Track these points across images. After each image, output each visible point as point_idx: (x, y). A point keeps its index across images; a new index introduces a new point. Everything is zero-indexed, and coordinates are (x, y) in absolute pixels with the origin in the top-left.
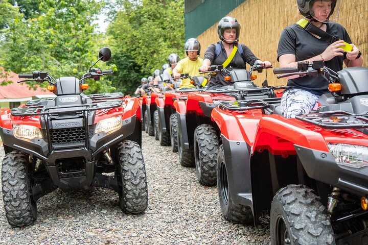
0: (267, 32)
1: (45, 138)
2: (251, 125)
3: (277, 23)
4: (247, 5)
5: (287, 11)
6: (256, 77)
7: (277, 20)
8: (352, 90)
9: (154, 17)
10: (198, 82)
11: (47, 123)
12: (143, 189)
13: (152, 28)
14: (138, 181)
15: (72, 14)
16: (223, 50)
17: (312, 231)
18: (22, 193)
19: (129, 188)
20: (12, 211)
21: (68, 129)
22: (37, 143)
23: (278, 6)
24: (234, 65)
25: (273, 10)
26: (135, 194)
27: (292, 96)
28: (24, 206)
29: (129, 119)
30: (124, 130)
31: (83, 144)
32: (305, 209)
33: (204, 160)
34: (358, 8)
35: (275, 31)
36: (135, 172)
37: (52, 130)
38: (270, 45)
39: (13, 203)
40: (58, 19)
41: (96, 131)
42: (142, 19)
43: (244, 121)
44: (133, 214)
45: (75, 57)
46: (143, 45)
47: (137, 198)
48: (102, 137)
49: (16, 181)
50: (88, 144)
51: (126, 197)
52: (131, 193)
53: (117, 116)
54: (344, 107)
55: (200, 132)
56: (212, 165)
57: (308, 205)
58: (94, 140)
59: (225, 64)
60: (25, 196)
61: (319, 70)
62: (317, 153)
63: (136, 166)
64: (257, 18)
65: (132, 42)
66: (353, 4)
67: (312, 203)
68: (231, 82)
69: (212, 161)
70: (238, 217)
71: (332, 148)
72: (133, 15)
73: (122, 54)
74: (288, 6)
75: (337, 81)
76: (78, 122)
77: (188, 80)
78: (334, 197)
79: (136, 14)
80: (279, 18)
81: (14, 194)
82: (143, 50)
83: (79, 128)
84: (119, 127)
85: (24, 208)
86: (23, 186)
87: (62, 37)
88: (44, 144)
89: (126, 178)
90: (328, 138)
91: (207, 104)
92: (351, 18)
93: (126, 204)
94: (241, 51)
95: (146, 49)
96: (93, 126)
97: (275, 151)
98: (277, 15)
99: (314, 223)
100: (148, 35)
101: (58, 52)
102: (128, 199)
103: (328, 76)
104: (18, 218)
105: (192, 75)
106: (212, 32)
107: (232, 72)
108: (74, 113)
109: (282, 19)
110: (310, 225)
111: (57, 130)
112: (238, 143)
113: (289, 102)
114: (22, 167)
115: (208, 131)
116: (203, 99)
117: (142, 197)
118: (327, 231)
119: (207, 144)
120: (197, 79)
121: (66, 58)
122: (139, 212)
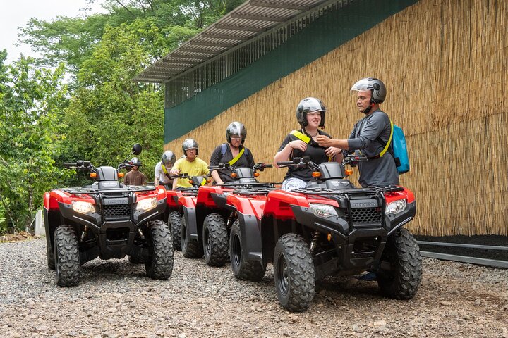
0: (264, 136)
1: (97, 212)
2: (259, 204)
3: (275, 126)
4: (244, 105)
5: (286, 115)
6: (258, 175)
7: (275, 124)
8: (327, 176)
9: (118, 108)
10: (197, 181)
11: (101, 200)
12: (170, 257)
13: (116, 122)
14: (167, 250)
15: (24, 102)
16: (229, 151)
17: (300, 256)
18: (75, 256)
19: (160, 256)
20: (66, 271)
21: (116, 206)
22: (91, 215)
23: (276, 109)
24: (238, 164)
25: (271, 113)
26: (164, 260)
27: (289, 182)
28: (76, 267)
29: (163, 200)
30: (158, 208)
31: (128, 217)
32: (296, 244)
33: (214, 243)
34: (349, 118)
35: (273, 135)
36: (165, 243)
37: (104, 206)
38: (268, 148)
39: (68, 264)
40: (7, 108)
41: (138, 208)
42: (104, 111)
43: (254, 202)
44: (160, 279)
45: (26, 155)
46: (102, 143)
47: (166, 264)
48: (142, 213)
49: (71, 247)
50: (132, 218)
51: (157, 264)
52: (161, 260)
53: (152, 197)
54: (321, 186)
55: (211, 219)
56: (221, 247)
57: (298, 242)
58: (136, 215)
59: (231, 163)
60: (77, 259)
61: (306, 163)
62: (303, 208)
63: (166, 239)
64: (254, 120)
65: (88, 140)
66: (345, 114)
67: (300, 241)
68: (237, 178)
69: (221, 244)
70: (248, 274)
71: (312, 206)
72: (90, 104)
73: (71, 154)
74: (287, 111)
75: (318, 171)
76: (124, 200)
77: (187, 180)
78: (314, 241)
79: (94, 103)
80: (277, 121)
81: (69, 257)
82: (102, 150)
83: (125, 205)
84: (155, 206)
85: (76, 268)
86: (76, 251)
87: (10, 129)
88: (98, 217)
89: (158, 247)
90: (310, 200)
91: (218, 195)
92: (343, 126)
93: (156, 270)
94: (246, 153)
95: (106, 149)
96: (136, 204)
97: (277, 216)
98: (276, 118)
99: (301, 251)
100: (109, 132)
101: (5, 148)
102: (158, 265)
103: (312, 168)
104: (70, 278)
105: (191, 175)
106: (201, 132)
107: (238, 170)
108: (120, 193)
109: (280, 123)
110: (298, 253)
111: (108, 206)
112: (250, 216)
113: (287, 186)
114: (75, 236)
115: (217, 218)
116: (214, 190)
117: (170, 264)
118: (308, 256)
119: (217, 229)
120: (196, 179)
121: (15, 156)
122: (165, 277)
